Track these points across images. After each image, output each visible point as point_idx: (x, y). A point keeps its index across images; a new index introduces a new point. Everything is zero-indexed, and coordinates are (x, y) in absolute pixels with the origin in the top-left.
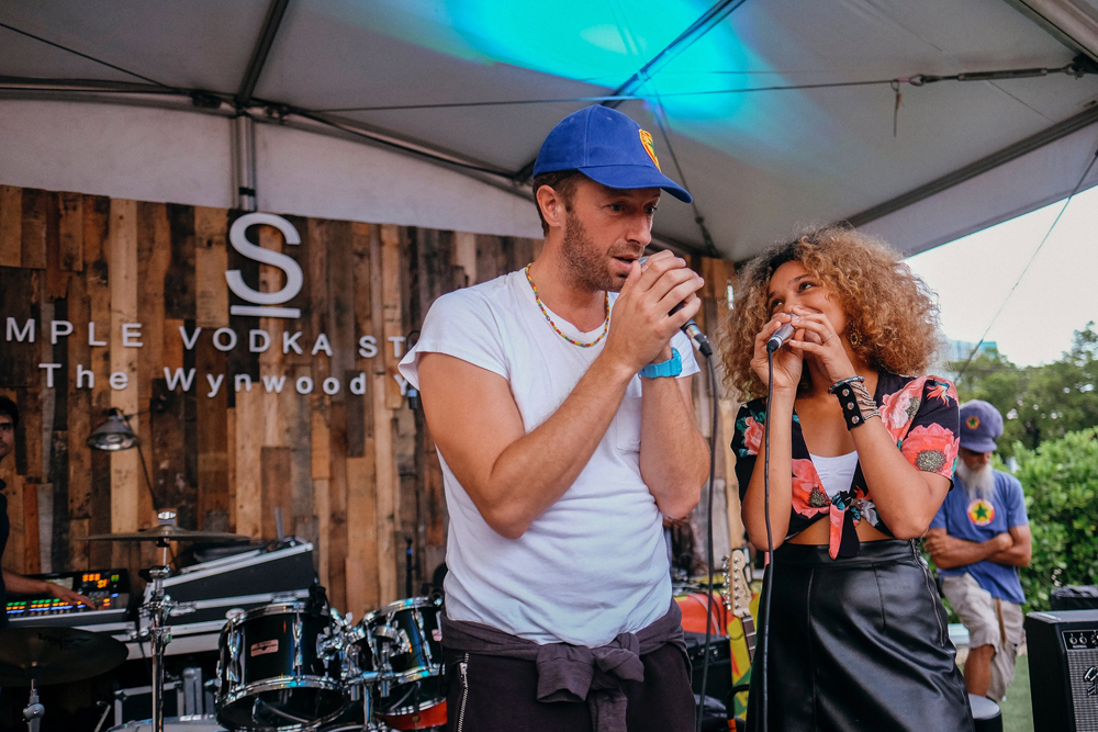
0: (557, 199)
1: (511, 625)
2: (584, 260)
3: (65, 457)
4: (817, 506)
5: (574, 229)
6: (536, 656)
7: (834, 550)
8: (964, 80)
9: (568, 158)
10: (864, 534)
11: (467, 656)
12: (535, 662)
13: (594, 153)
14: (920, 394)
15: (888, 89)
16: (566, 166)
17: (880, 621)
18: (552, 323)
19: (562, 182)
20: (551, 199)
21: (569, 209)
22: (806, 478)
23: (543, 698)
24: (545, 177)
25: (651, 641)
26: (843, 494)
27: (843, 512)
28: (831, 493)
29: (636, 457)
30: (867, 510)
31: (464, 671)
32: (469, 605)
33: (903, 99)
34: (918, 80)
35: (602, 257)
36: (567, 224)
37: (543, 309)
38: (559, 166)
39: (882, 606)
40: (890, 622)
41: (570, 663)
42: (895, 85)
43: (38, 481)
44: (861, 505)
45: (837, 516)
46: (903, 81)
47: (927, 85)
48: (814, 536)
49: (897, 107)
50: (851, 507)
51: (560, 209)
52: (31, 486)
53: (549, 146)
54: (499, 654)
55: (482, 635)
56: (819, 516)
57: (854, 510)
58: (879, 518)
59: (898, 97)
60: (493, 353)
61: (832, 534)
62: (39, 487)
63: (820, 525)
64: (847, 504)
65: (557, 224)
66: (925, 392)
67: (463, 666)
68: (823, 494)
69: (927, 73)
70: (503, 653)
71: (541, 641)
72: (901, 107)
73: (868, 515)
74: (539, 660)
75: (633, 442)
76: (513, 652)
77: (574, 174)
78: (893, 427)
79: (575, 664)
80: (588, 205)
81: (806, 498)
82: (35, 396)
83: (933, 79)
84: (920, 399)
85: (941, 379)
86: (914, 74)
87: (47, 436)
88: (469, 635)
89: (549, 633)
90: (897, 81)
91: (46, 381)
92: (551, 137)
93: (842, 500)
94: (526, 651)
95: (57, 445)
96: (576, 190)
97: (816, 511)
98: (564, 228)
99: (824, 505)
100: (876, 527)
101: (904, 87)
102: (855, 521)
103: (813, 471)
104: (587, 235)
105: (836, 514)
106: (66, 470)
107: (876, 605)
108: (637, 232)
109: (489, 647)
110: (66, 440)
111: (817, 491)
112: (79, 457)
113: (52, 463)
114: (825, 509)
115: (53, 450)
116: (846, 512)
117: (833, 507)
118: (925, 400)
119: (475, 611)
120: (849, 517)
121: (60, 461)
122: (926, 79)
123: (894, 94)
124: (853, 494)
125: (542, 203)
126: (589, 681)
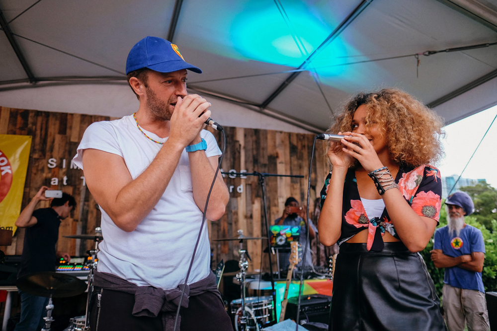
0: (139, 82)
1: (125, 274)
2: (158, 107)
3: (87, 212)
4: (362, 223)
5: (151, 95)
6: (135, 292)
7: (369, 247)
8: (449, 51)
9: (141, 63)
10: (386, 239)
11: (102, 290)
12: (134, 295)
13: (152, 58)
14: (422, 174)
15: (414, 59)
16: (140, 66)
17: (397, 284)
18: (145, 134)
19: (140, 75)
20: (137, 83)
21: (146, 86)
22: (358, 209)
23: (135, 314)
24: (131, 74)
25: (198, 289)
26: (377, 219)
27: (376, 227)
28: (370, 218)
29: (191, 194)
30: (389, 227)
31: (99, 298)
32: (107, 264)
33: (420, 62)
34: (427, 53)
35: (166, 105)
36: (147, 93)
37: (140, 129)
38: (137, 67)
39: (398, 276)
40: (403, 285)
41: (151, 296)
42: (417, 56)
43: (77, 221)
44: (386, 225)
45: (372, 229)
46: (420, 54)
47: (431, 56)
48: (360, 238)
49: (418, 65)
50: (380, 226)
51: (142, 87)
52: (74, 223)
53: (130, 59)
54: (116, 289)
55: (110, 279)
56: (363, 228)
57: (381, 228)
58: (395, 232)
59: (418, 61)
60: (114, 146)
61: (369, 238)
62: (77, 223)
63: (363, 233)
64: (378, 224)
65: (142, 94)
66: (425, 173)
67: (99, 295)
68: (366, 217)
69: (431, 50)
70: (119, 289)
71: (139, 284)
72: (419, 65)
73: (389, 230)
74: (136, 294)
75: (189, 187)
76: (124, 289)
77: (146, 70)
78: (407, 189)
79: (154, 297)
80: (154, 82)
81: (357, 219)
82: (79, 189)
83: (435, 52)
84: (422, 176)
85: (433, 167)
86: (424, 51)
87: (81, 204)
88: (104, 279)
89: (143, 280)
90: (417, 54)
91: (82, 184)
92: (130, 55)
93: (376, 221)
94: (131, 289)
95: (85, 207)
96: (148, 77)
97: (361, 225)
98: (146, 95)
99: (366, 223)
100: (394, 236)
101: (421, 57)
102: (382, 233)
103: (361, 206)
104: (157, 96)
105: (371, 228)
106: (87, 217)
107: (395, 275)
108: (180, 91)
109: (112, 286)
110: (88, 206)
111: (364, 216)
112: (92, 212)
113: (83, 214)
114: (365, 225)
115: (83, 209)
116: (377, 228)
117: (371, 224)
118: (425, 177)
119: (109, 267)
120: (378, 231)
121: (85, 213)
122: (430, 53)
123: (416, 60)
124: (382, 219)
125: (133, 85)
126: (160, 306)
